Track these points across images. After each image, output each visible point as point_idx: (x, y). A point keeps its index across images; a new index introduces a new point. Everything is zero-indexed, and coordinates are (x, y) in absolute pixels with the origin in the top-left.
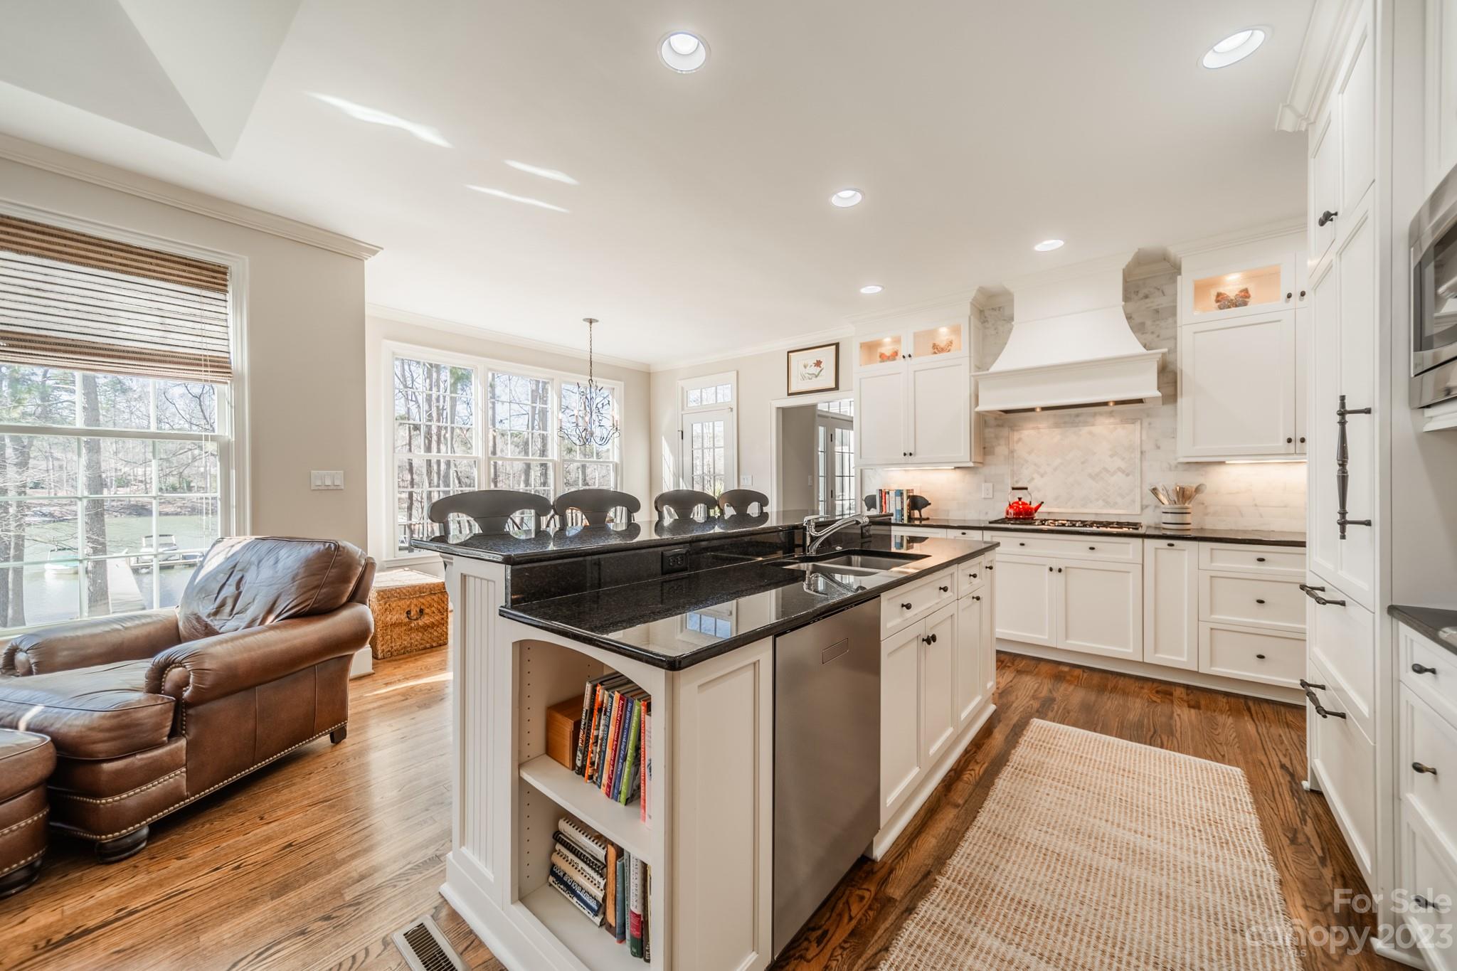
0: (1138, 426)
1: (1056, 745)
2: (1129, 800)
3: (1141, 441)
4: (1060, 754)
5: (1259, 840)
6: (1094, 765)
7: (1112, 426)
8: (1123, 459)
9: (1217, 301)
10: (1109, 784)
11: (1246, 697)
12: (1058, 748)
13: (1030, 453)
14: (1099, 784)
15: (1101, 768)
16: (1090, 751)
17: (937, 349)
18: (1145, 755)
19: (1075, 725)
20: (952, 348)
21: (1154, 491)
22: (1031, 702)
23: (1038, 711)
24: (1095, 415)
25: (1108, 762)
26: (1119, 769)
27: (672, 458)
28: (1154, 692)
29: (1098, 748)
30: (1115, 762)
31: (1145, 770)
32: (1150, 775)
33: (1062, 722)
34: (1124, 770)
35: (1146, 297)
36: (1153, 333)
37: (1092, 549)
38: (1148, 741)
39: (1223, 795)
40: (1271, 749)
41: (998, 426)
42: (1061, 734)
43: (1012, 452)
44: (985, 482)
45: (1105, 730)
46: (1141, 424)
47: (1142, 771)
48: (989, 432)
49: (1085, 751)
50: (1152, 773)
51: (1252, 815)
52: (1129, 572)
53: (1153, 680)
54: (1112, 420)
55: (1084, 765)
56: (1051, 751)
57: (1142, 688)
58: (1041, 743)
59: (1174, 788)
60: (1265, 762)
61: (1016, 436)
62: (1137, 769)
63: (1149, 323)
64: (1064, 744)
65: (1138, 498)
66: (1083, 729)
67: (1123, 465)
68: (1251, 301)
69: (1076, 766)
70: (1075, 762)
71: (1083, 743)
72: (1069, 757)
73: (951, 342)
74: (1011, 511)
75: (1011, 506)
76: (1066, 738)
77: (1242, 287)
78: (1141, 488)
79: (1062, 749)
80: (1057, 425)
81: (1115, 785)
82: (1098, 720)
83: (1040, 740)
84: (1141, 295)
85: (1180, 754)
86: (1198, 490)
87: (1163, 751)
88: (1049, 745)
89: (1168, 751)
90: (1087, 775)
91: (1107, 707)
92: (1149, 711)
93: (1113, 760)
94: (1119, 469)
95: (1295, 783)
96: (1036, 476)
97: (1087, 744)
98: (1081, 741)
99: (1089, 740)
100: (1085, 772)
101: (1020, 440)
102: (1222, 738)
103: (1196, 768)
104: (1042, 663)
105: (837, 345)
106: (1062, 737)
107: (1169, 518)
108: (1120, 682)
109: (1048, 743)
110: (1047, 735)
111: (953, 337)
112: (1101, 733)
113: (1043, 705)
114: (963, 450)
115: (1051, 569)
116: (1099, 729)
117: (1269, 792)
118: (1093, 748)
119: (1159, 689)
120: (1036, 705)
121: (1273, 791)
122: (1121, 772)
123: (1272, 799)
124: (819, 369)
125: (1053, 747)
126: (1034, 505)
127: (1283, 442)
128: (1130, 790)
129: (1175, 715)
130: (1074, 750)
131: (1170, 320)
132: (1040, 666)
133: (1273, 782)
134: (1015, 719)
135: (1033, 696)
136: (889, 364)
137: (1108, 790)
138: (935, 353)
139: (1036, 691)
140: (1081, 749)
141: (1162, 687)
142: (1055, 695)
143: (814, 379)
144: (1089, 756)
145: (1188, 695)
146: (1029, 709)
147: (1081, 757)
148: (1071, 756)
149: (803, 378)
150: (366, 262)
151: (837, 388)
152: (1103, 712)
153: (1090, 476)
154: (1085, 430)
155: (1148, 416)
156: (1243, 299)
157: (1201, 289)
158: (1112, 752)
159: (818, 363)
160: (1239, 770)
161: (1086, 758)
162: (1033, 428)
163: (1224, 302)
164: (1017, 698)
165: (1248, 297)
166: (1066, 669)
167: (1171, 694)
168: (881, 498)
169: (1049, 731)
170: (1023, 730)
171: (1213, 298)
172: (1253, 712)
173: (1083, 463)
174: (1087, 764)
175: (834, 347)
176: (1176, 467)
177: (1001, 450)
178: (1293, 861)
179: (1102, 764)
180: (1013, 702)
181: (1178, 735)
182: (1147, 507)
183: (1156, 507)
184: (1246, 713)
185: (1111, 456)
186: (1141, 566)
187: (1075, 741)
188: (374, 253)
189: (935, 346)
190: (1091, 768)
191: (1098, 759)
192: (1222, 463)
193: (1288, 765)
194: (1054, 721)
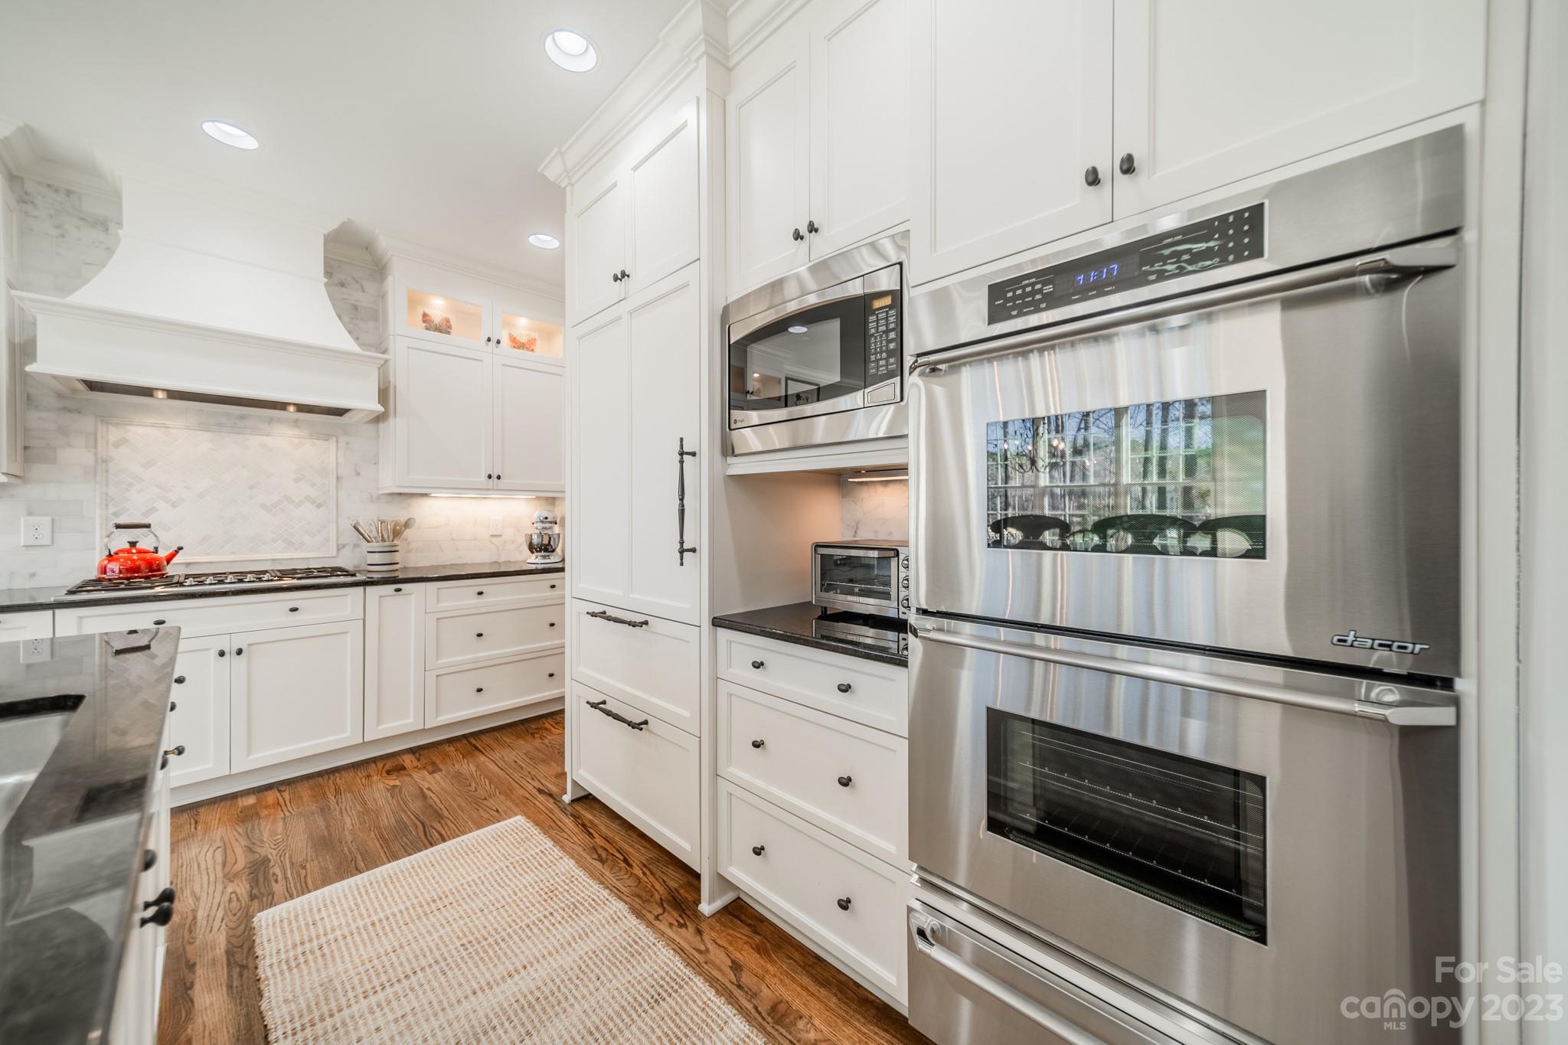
0: (332, 444)
1: (325, 934)
2: (471, 938)
3: (337, 464)
4: (342, 943)
5: (588, 881)
6: (397, 922)
7: (296, 441)
8: (313, 485)
10: (435, 935)
11: (464, 736)
12: (331, 937)
13: (145, 466)
14: (424, 945)
15: (408, 920)
16: (376, 905)
18: (438, 863)
19: (326, 881)
21: (356, 527)
22: (230, 889)
23: (252, 897)
24: (271, 420)
25: (408, 904)
26: (428, 904)
28: (384, 774)
29: (383, 893)
30: (417, 897)
31: (453, 882)
32: (462, 885)
33: (305, 890)
34: (434, 901)
35: (346, 283)
37: (294, 610)
38: (427, 843)
39: (532, 855)
40: (520, 779)
41: (66, 409)
42: (319, 910)
43: (104, 461)
44: (30, 514)
45: (372, 863)
46: (337, 442)
47: (451, 886)
48: (41, 419)
49: (372, 912)
50: (463, 881)
51: (565, 858)
52: (346, 633)
53: (374, 760)
54: (296, 432)
55: (386, 934)
56: (326, 950)
57: (369, 776)
58: (300, 950)
59: (493, 882)
60: (527, 795)
61: (114, 434)
62: (445, 889)
64: (336, 924)
65: (333, 537)
66: (343, 879)
67: (311, 493)
69: (377, 945)
70: (371, 940)
71: (359, 900)
72: (358, 939)
74: (113, 567)
75: (112, 558)
76: (331, 911)
78: (337, 522)
79: (338, 933)
80: (204, 427)
81: (442, 932)
82: (350, 852)
83: (295, 946)
85: (466, 836)
86: (407, 525)
87: (449, 843)
88: (315, 943)
89: (454, 841)
90: (401, 947)
91: (348, 825)
92: (398, 801)
93: (412, 896)
94: (308, 498)
95: (558, 801)
97: (365, 897)
98: (355, 899)
99: (363, 891)
100: (396, 944)
101: (123, 441)
102: (482, 793)
103: (491, 842)
104: (202, 810)
106: (324, 914)
107: (377, 558)
108: (338, 781)
109: (310, 941)
110: (299, 928)
112: (368, 869)
113: (254, 882)
116: (361, 865)
117: (553, 824)
118: (377, 897)
119: (387, 767)
120: (242, 888)
121: (554, 821)
122: (433, 906)
123: (560, 830)
125: (323, 940)
126: (163, 554)
127: (484, 477)
128: (462, 922)
129: (425, 790)
130: (355, 921)
132: (202, 817)
133: (547, 812)
134: (221, 940)
135: (225, 876)
137: (441, 945)
139: (224, 864)
140: (364, 911)
141: (389, 765)
142: (263, 851)
144: (382, 915)
145: (419, 760)
146: (234, 904)
147: (373, 924)
148: (359, 933)
152: (349, 838)
153: (263, 506)
154: (255, 441)
155: (346, 433)
158: (402, 886)
160: (519, 817)
161: (380, 921)
164: (198, 899)
166: (251, 800)
167: (403, 768)
169: (297, 916)
170: (252, 948)
172: (481, 749)
173: (251, 488)
174: (388, 929)
176: (379, 498)
178: (617, 880)
179: (405, 913)
180: (194, 911)
181: (446, 813)
182: (344, 546)
183: (359, 545)
184: (477, 753)
185: (296, 481)
186: (362, 623)
187: (345, 906)
190: (397, 931)
191: (396, 910)
192: (426, 495)
193: (542, 788)
194: (292, 897)
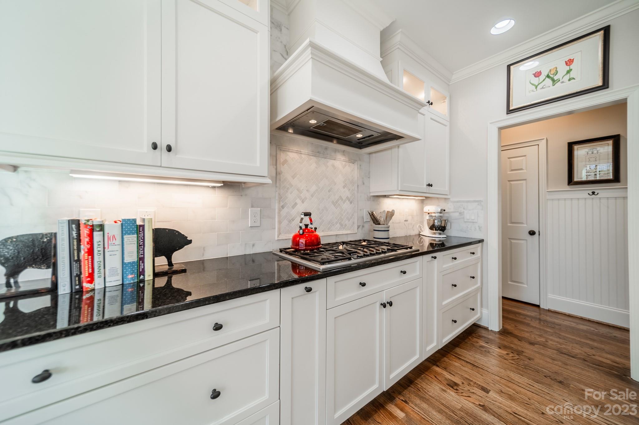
3: (357, 177)
8: (349, 190)
13: (293, 177)
44: (252, 207)
46: (358, 166)
52: (417, 287)
54: (344, 158)
65: (356, 221)
78: (357, 212)
94: (347, 198)
96: (298, 201)
127: (425, 186)
162: (297, 152)
173: (329, 191)
176: (370, 198)
182: (359, 227)
185: (344, 187)
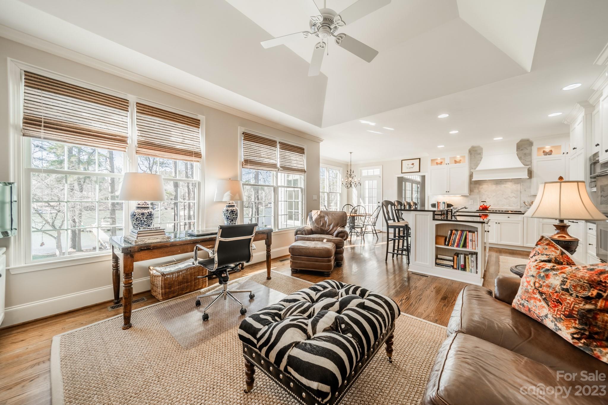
0: (519, 185)
3: (520, 189)
7: (511, 185)
8: (515, 194)
9: (543, 153)
12: (509, 260)
13: (485, 192)
17: (456, 162)
20: (461, 162)
21: (524, 203)
24: (506, 182)
27: (356, 192)
29: (518, 260)
35: (522, 150)
36: (524, 160)
37: (509, 217)
41: (475, 184)
43: (480, 191)
44: (473, 200)
46: (521, 185)
48: (472, 186)
52: (519, 223)
53: (526, 251)
54: (511, 183)
58: (504, 259)
61: (481, 187)
63: (523, 157)
65: (519, 205)
67: (515, 195)
68: (553, 153)
73: (461, 160)
74: (481, 208)
75: (481, 206)
77: (551, 149)
78: (520, 202)
84: (520, 149)
88: (507, 259)
94: (513, 196)
96: (488, 198)
101: (482, 188)
105: (420, 159)
111: (461, 159)
114: (466, 192)
115: (496, 223)
124: (413, 166)
126: (488, 206)
130: (513, 260)
131: (529, 157)
136: (439, 166)
138: (455, 163)
140: (515, 260)
143: (411, 169)
149: (407, 168)
150: (320, 143)
151: (419, 171)
153: (505, 198)
154: (503, 186)
155: (522, 182)
156: (550, 153)
157: (539, 149)
159: (413, 164)
162: (487, 185)
163: (545, 153)
165: (552, 152)
166: (501, 249)
168: (438, 204)
171: (542, 152)
173: (502, 195)
175: (419, 160)
176: (531, 196)
177: (476, 191)
182: (522, 207)
183: (525, 207)
185: (511, 193)
186: (522, 222)
188: (322, 141)
189: (455, 161)
